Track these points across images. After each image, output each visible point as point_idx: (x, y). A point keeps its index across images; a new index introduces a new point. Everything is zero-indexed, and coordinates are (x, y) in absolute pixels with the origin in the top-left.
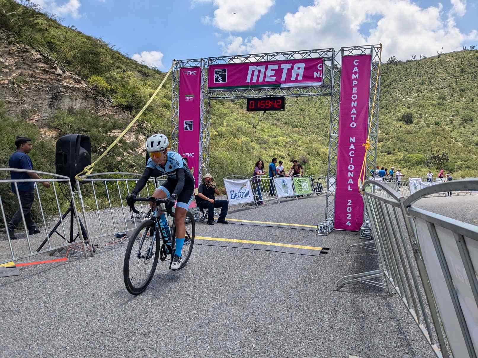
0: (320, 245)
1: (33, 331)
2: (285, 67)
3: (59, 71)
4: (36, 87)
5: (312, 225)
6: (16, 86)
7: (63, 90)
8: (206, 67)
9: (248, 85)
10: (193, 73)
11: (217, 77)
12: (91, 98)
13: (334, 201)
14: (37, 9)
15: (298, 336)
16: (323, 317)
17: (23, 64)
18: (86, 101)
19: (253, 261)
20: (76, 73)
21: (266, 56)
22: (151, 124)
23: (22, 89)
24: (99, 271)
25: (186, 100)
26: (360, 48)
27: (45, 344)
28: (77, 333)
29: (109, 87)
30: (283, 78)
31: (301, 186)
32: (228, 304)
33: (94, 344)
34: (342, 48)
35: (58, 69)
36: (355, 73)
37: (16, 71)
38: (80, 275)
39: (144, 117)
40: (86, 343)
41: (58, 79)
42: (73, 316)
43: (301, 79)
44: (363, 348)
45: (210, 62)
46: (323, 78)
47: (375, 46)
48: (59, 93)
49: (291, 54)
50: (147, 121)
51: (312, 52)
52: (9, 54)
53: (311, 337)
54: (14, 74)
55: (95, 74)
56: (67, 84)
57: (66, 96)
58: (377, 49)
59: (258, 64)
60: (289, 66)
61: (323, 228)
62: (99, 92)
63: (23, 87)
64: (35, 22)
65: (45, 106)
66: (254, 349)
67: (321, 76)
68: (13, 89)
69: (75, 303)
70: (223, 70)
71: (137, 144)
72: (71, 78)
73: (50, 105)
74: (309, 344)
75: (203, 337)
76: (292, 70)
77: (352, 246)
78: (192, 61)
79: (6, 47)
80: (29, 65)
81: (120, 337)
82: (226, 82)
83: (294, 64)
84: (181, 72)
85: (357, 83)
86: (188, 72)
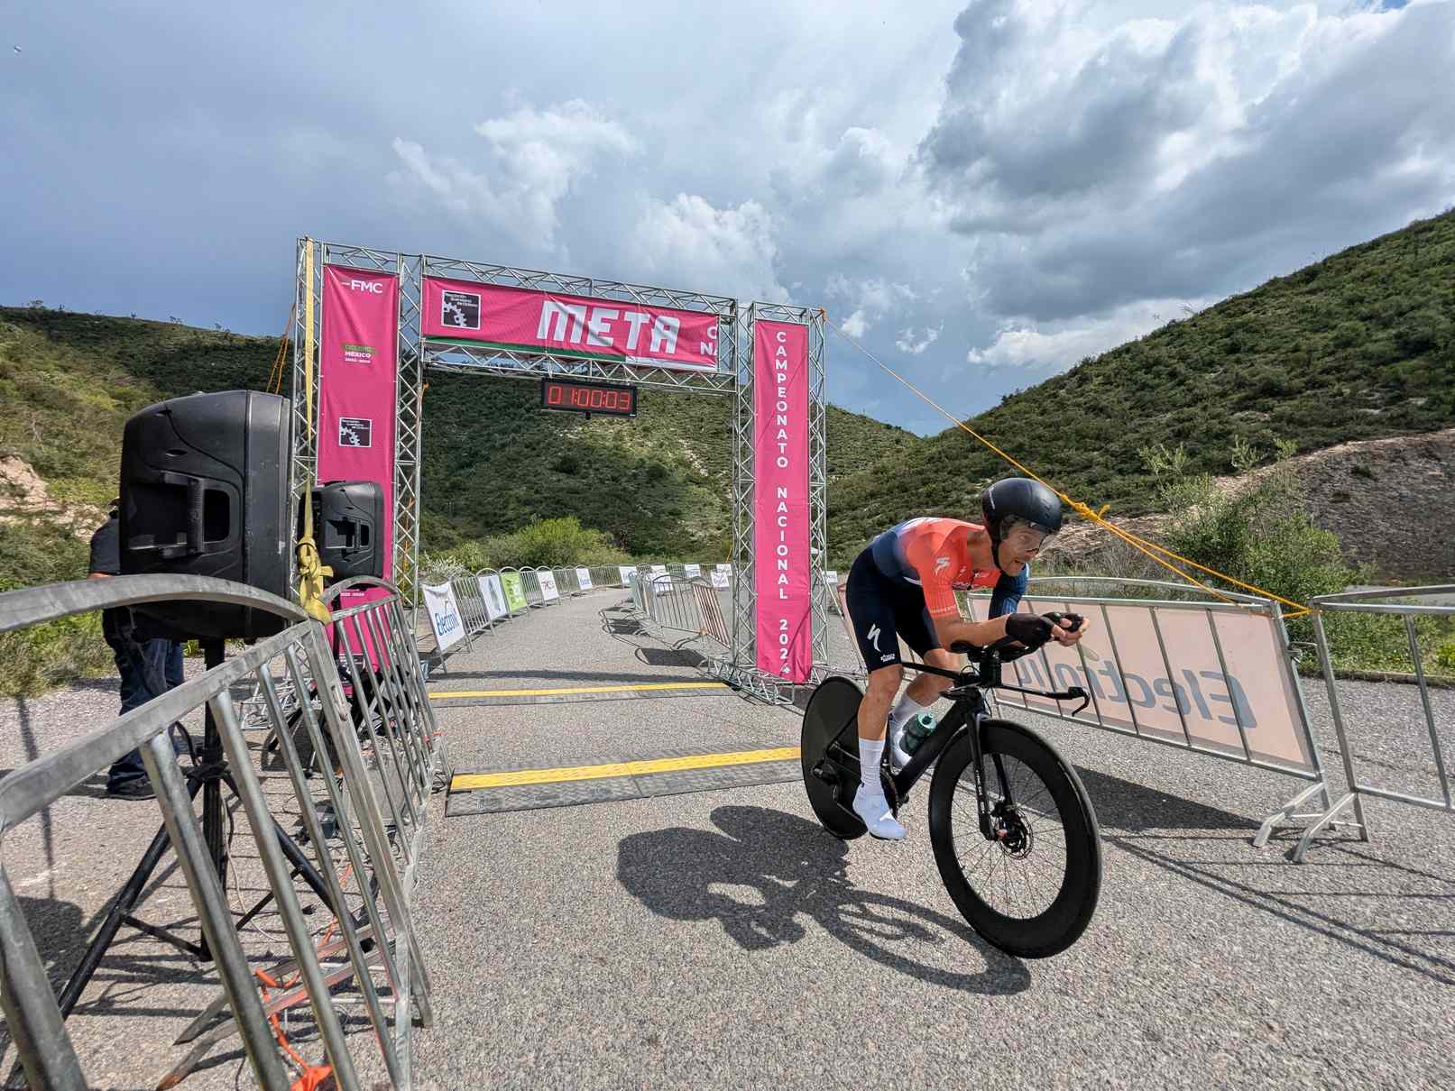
2: (637, 319)
9: (541, 344)
11: (451, 310)
25: (348, 360)
30: (631, 344)
34: (752, 304)
36: (779, 358)
43: (673, 352)
59: (566, 298)
60: (644, 318)
67: (715, 353)
70: (468, 297)
76: (652, 330)
82: (478, 329)
83: (655, 317)
84: (327, 276)
85: (784, 379)
86: (353, 281)
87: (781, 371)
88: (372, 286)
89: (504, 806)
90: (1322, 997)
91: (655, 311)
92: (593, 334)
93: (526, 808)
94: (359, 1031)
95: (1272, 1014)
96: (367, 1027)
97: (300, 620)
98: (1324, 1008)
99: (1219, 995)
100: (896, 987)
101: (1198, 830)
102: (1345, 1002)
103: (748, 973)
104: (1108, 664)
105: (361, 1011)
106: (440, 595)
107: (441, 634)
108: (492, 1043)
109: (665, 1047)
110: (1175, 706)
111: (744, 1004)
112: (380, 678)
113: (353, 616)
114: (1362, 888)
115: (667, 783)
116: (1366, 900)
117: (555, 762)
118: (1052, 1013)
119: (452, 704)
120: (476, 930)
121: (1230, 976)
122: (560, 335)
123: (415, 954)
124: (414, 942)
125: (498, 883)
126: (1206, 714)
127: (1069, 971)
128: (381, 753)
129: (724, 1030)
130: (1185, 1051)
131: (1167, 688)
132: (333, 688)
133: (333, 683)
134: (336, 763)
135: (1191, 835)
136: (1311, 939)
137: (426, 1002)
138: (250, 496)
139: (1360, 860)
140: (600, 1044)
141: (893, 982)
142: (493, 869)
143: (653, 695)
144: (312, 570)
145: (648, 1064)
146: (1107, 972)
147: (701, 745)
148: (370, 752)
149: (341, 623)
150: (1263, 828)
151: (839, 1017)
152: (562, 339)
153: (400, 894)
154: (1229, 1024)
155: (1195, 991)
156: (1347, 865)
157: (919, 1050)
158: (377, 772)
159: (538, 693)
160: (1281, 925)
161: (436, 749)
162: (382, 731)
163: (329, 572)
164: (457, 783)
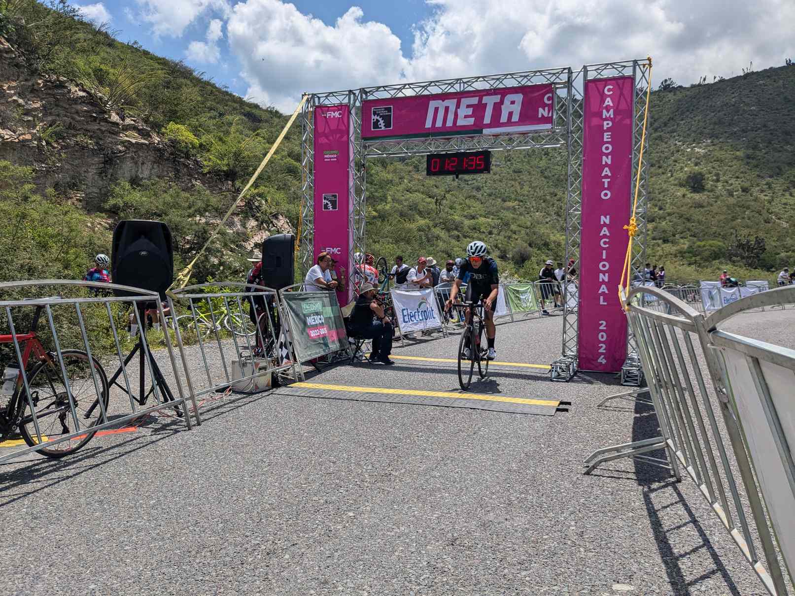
0: (555, 398)
1: (82, 550)
3: (115, 118)
4: (77, 145)
5: (541, 364)
6: (44, 143)
7: (120, 148)
8: (358, 104)
9: (428, 132)
10: (337, 114)
11: (377, 120)
12: (168, 159)
13: (576, 323)
14: (78, 16)
15: (526, 551)
16: (566, 519)
17: (55, 108)
18: (159, 166)
19: (444, 426)
20: (143, 119)
21: (456, 83)
22: (266, 201)
23: (54, 148)
24: (190, 447)
25: (326, 160)
26: (616, 66)
27: (103, 572)
28: (156, 553)
29: (196, 142)
30: (487, 120)
31: (520, 299)
32: (406, 500)
33: (185, 571)
34: (585, 67)
35: (114, 114)
36: (608, 109)
37: (44, 119)
38: (158, 455)
39: (255, 190)
40: (171, 570)
41: (113, 130)
42: (148, 524)
43: (517, 120)
44: (635, 571)
45: (364, 96)
46: (554, 117)
47: (640, 63)
48: (115, 153)
49: (499, 78)
50: (260, 195)
51: (534, 75)
52: (33, 91)
53: (547, 552)
54: (41, 124)
55: (174, 121)
56: (128, 139)
57: (126, 158)
58: (644, 67)
59: (443, 97)
60: (497, 98)
61: (560, 368)
62: (180, 151)
63: (56, 146)
64: (74, 38)
65: (93, 175)
66: (453, 575)
67: (550, 115)
68: (40, 148)
69: (152, 502)
71: (244, 234)
72: (135, 128)
73: (101, 173)
74: (545, 565)
75: (366, 557)
76: (503, 107)
77: (610, 398)
78: (335, 94)
79: (26, 80)
80: (65, 108)
81: (228, 559)
82: (391, 128)
83: (505, 96)
85: (610, 124)
86: (328, 113)
91: (504, 92)
92: (461, 118)
122: (439, 123)
152: (441, 126)
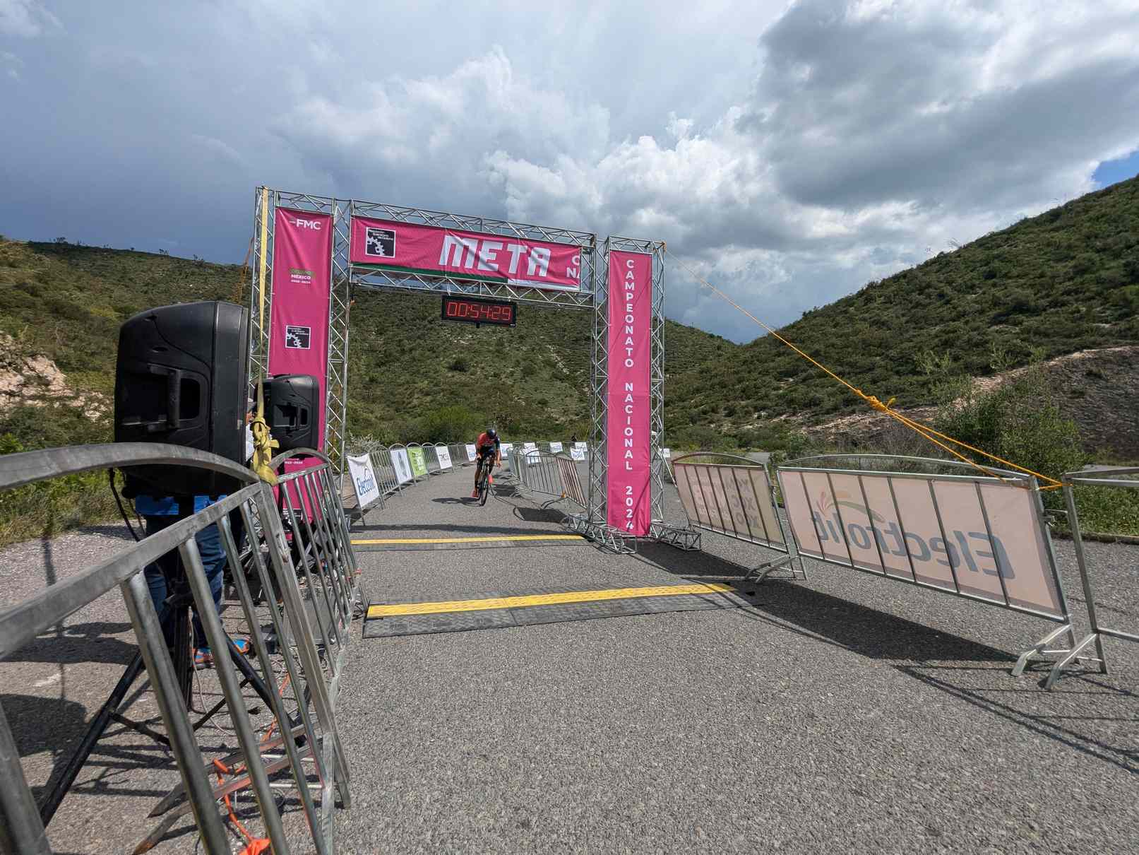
2: (517, 250)
9: (443, 270)
11: (373, 243)
25: (293, 281)
30: (513, 269)
36: (630, 281)
43: (545, 276)
59: (462, 233)
60: (523, 249)
67: (578, 277)
70: (386, 233)
76: (529, 258)
82: (393, 257)
83: (532, 248)
84: (278, 217)
85: (632, 296)
86: (298, 220)
87: (630, 291)
88: (313, 224)
89: (409, 631)
90: (1073, 802)
91: (531, 243)
92: (483, 262)
93: (425, 633)
94: (293, 811)
95: (1033, 816)
96: (298, 807)
97: (253, 482)
98: (1075, 812)
99: (987, 799)
100: (722, 784)
101: (965, 662)
102: (1092, 808)
103: (601, 770)
104: (892, 525)
105: (294, 794)
106: (362, 464)
107: (361, 494)
108: (398, 823)
109: (535, 830)
110: (947, 560)
111: (599, 796)
112: (314, 527)
113: (294, 479)
114: (1104, 712)
115: (537, 615)
116: (1107, 722)
117: (449, 597)
118: (850, 810)
119: (369, 549)
120: (386, 730)
121: (996, 783)
122: (457, 262)
123: (338, 749)
124: (337, 739)
125: (403, 692)
126: (973, 567)
127: (863, 775)
128: (314, 587)
129: (583, 817)
130: (961, 845)
131: (941, 545)
132: (278, 536)
133: (278, 532)
134: (279, 596)
135: (960, 665)
136: (1063, 753)
137: (346, 788)
138: (215, 385)
139: (1101, 689)
140: (483, 826)
141: (719, 780)
142: (399, 681)
143: (525, 544)
144: (263, 443)
145: (522, 844)
146: (894, 777)
147: (563, 585)
148: (304, 587)
149: (285, 485)
150: (1019, 661)
151: (676, 809)
152: (458, 265)
153: (327, 700)
154: (997, 824)
155: (967, 795)
156: (1090, 693)
157: (742, 838)
158: (310, 603)
159: (435, 541)
160: (1036, 741)
161: (356, 584)
162: (315, 569)
163: (276, 444)
164: (372, 612)
